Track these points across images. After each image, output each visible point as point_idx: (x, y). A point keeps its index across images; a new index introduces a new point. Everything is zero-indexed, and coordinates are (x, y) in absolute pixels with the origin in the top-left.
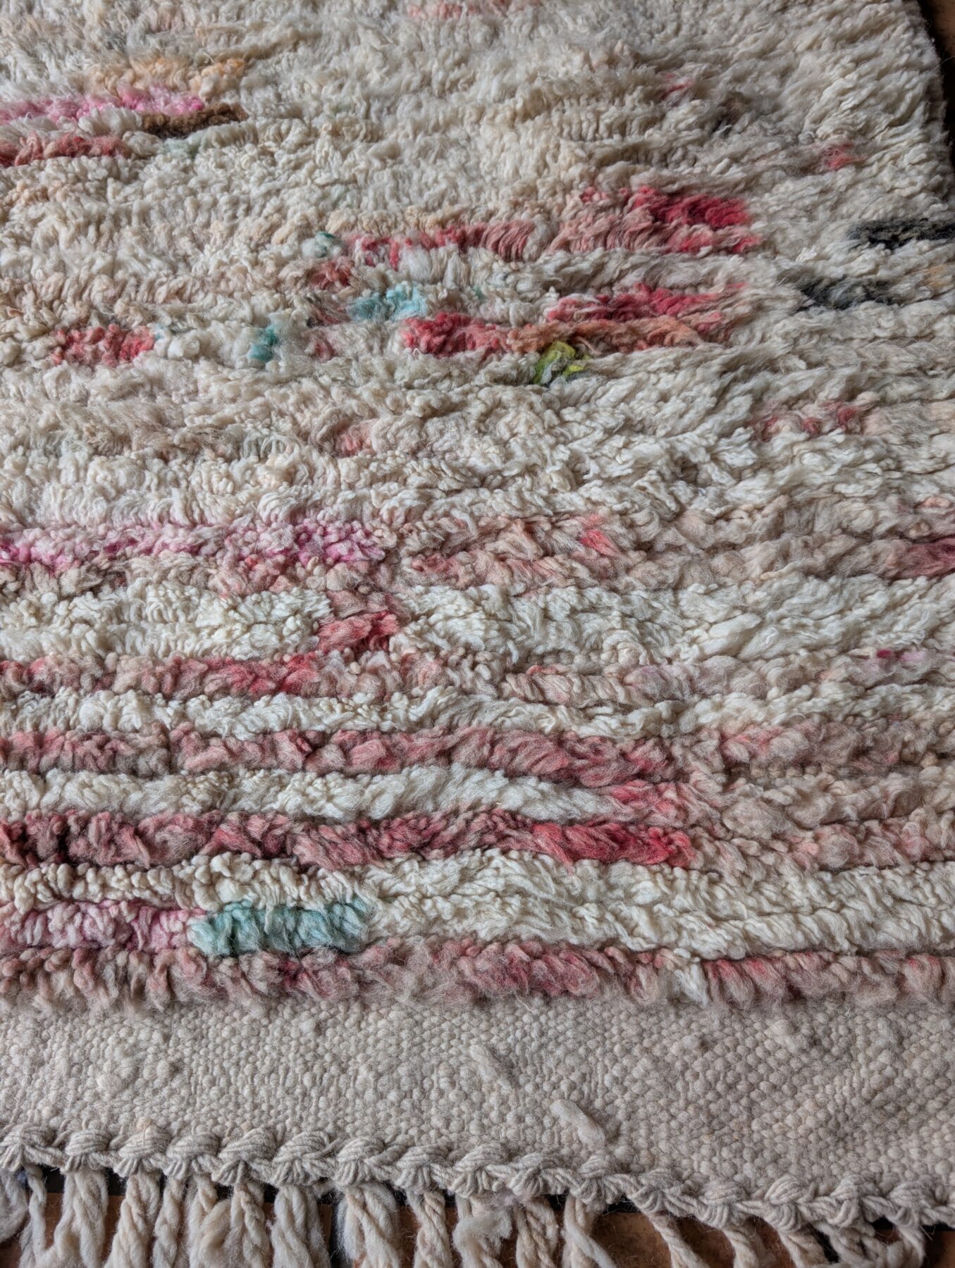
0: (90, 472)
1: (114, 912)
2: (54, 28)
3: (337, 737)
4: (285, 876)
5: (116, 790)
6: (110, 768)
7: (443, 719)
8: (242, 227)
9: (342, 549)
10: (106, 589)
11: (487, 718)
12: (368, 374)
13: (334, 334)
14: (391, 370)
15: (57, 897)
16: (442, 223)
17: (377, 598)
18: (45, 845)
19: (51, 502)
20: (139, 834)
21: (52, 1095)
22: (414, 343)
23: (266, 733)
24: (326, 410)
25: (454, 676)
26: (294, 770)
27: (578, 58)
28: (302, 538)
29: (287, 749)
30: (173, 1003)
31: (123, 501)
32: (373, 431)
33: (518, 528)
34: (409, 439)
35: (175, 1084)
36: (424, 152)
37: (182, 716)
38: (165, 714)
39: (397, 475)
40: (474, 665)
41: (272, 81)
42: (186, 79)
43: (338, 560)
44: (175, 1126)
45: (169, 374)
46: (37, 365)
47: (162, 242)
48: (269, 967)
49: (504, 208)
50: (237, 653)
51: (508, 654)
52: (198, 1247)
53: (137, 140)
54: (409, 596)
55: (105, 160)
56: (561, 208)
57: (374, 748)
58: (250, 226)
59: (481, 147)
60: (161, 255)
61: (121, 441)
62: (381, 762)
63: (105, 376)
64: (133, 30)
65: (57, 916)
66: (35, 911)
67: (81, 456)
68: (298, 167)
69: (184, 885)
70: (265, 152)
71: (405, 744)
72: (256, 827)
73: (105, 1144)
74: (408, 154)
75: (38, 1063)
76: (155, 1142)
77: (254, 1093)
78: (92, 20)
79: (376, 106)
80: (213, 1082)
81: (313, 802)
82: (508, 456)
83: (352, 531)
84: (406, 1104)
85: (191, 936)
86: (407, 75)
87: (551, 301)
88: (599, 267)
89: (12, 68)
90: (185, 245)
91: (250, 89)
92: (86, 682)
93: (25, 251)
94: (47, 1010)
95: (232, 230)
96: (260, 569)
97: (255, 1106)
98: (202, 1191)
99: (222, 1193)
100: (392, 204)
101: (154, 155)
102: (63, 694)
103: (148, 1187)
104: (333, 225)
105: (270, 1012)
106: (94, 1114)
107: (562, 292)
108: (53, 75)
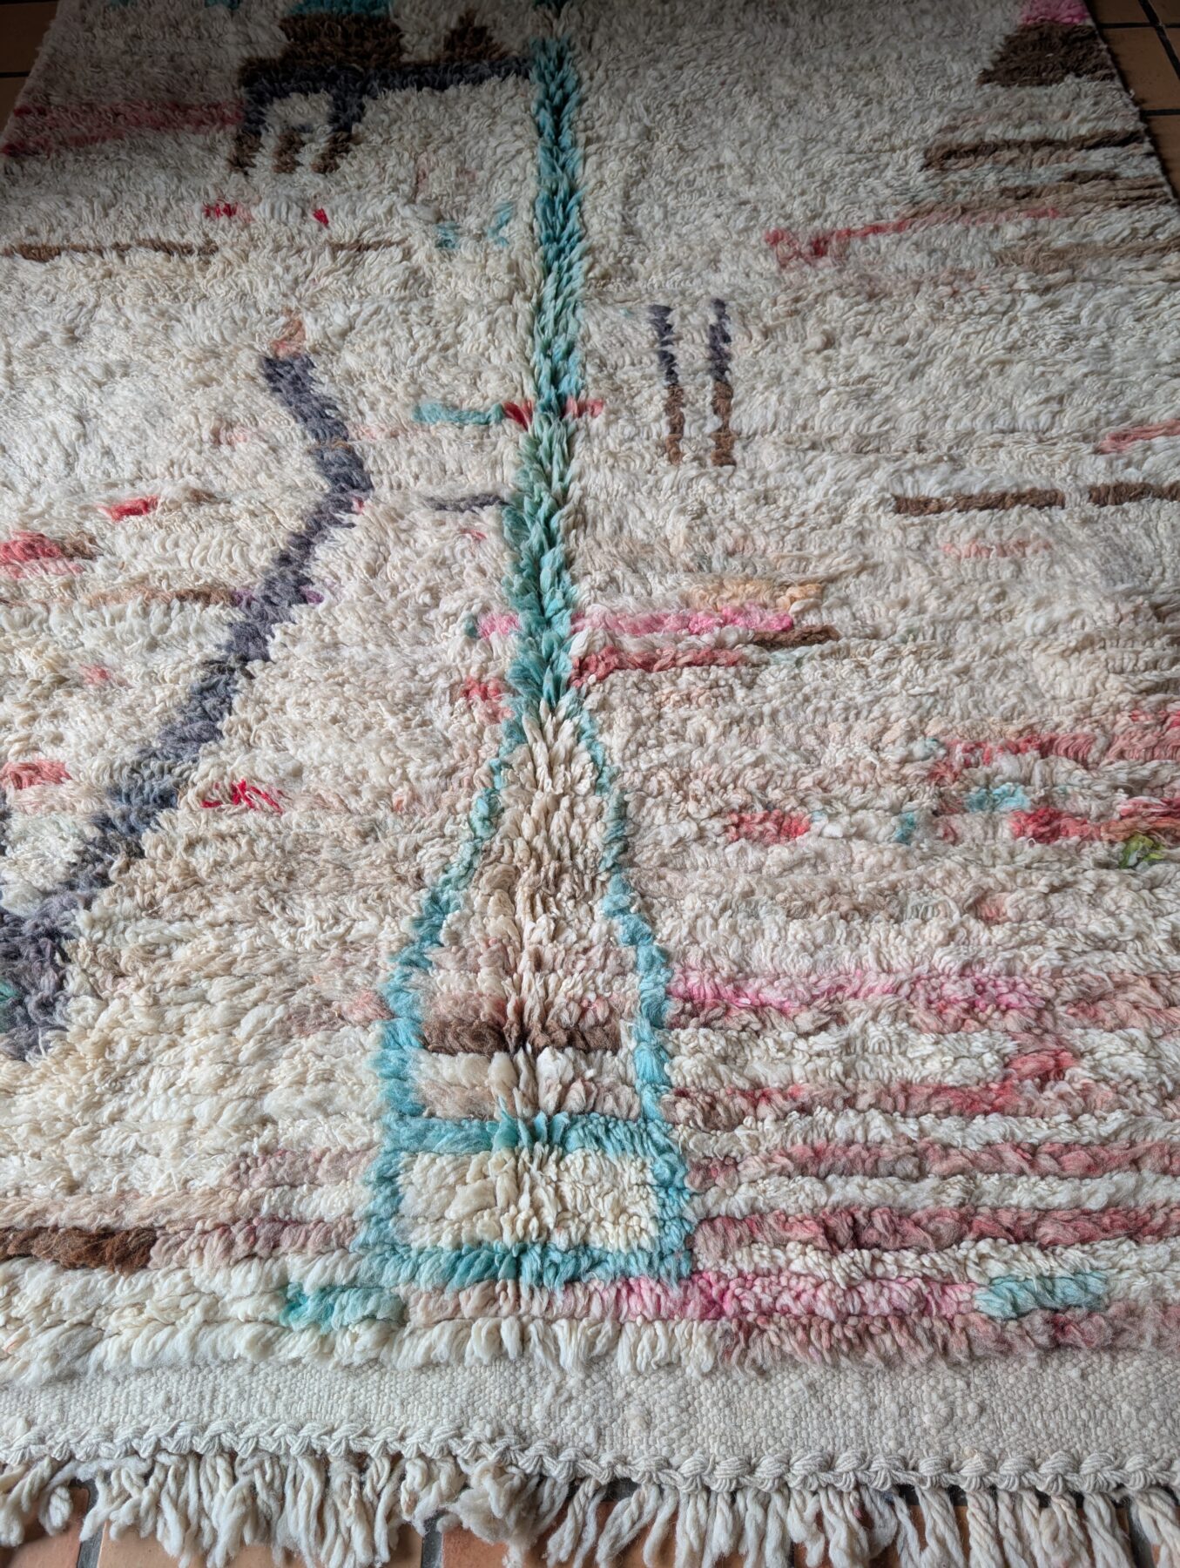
0: (791, 932)
1: (913, 1285)
2: (648, 547)
3: (1046, 1148)
4: (1036, 1254)
5: (889, 1191)
6: (874, 1174)
7: (1125, 1135)
8: (856, 728)
9: (1013, 999)
10: (834, 1027)
11: (1159, 1135)
12: (994, 857)
13: (956, 821)
14: (1012, 855)
15: (867, 1276)
16: (1020, 733)
17: (1048, 1037)
18: (843, 1234)
19: (761, 955)
20: (917, 1224)
21: (891, 1432)
22: (1022, 832)
23: (989, 1144)
24: (969, 887)
25: (1126, 1101)
26: (1021, 1173)
27: (1109, 607)
28: (980, 988)
29: (1012, 1157)
30: (972, 1357)
31: (821, 955)
32: (1008, 903)
33: (1145, 984)
34: (1037, 908)
35: (983, 1420)
36: (991, 670)
37: (922, 1132)
38: (910, 1128)
39: (1040, 940)
40: (1139, 1092)
41: (845, 602)
42: (774, 598)
43: (1009, 1007)
44: (995, 1451)
45: (831, 849)
46: (721, 840)
47: (791, 738)
48: (1046, 1322)
49: (1068, 722)
50: (949, 1080)
51: (1163, 1084)
52: (1040, 1542)
53: (750, 651)
54: (1075, 1036)
56: (1114, 723)
57: (1083, 1157)
58: (863, 728)
59: (1037, 669)
60: (795, 749)
61: (810, 906)
62: (1089, 1168)
63: (779, 853)
64: (716, 552)
65: (868, 1290)
66: (851, 1287)
67: (781, 917)
68: (887, 678)
69: (962, 1264)
70: (860, 666)
71: (1103, 1154)
72: (1006, 1219)
73: (948, 1466)
74: (978, 672)
75: (873, 1408)
76: (988, 1463)
77: (1046, 1426)
78: (677, 543)
79: (940, 629)
80: (1012, 1419)
81: (1041, 1199)
82: (1122, 927)
83: (1015, 985)
84: (1164, 1431)
85: (976, 1304)
86: (960, 605)
87: (1122, 801)
88: (1155, 774)
89: (621, 581)
90: (810, 741)
91: (829, 608)
92: (839, 1103)
93: (685, 746)
94: (879, 1364)
95: (849, 730)
96: (952, 1013)
97: (1050, 1436)
98: (1029, 1501)
99: (1043, 1501)
100: (974, 713)
101: (767, 663)
102: (821, 1113)
103: (986, 1499)
104: (933, 728)
105: (1043, 1362)
106: (930, 1446)
107: (1131, 793)
108: (658, 591)
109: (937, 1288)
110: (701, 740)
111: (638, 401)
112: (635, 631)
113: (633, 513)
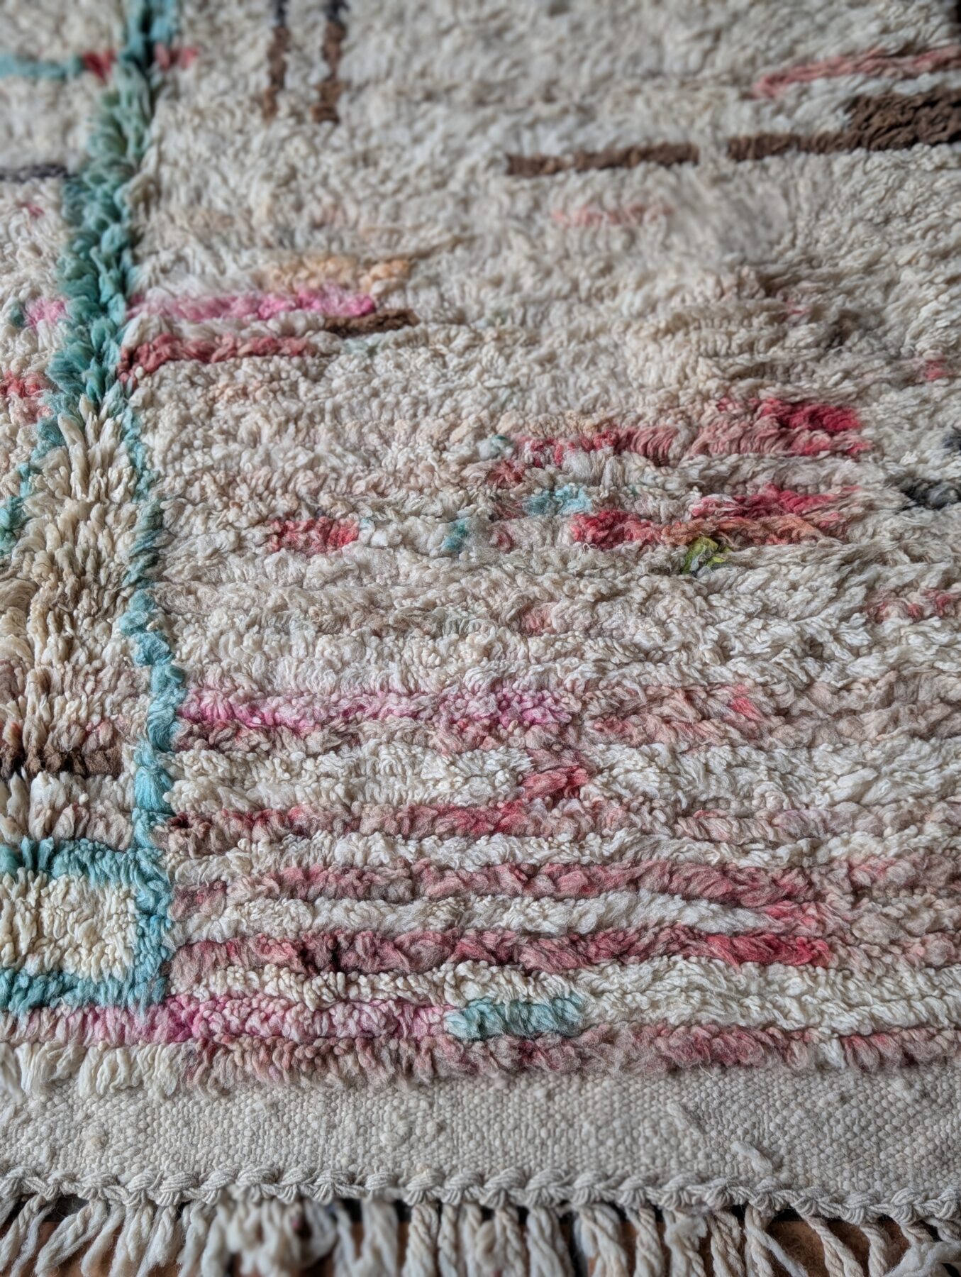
0: (319, 648)
1: (384, 1008)
2: (227, 219)
3: (546, 869)
4: (516, 979)
5: (375, 913)
6: (367, 896)
7: (630, 854)
8: (423, 426)
9: (536, 714)
10: (345, 748)
11: (665, 853)
12: (546, 564)
13: (513, 527)
14: (564, 560)
15: (338, 998)
16: (598, 427)
17: (568, 754)
18: (322, 957)
19: (285, 672)
20: (398, 947)
21: (346, 1150)
22: (581, 537)
23: (488, 866)
24: (513, 596)
25: (636, 819)
26: (515, 894)
27: (711, 281)
28: (503, 705)
29: (508, 879)
30: (435, 1077)
31: (348, 672)
32: (554, 613)
33: (680, 696)
34: (583, 619)
35: (441, 1139)
36: (577, 358)
37: (420, 853)
38: (408, 851)
39: (578, 652)
40: (651, 810)
41: (434, 281)
42: (356, 277)
43: (533, 723)
44: (446, 1168)
45: (376, 561)
46: (259, 551)
47: (353, 438)
48: (512, 1047)
49: (651, 414)
50: (458, 801)
51: (678, 801)
52: (474, 1252)
53: (320, 339)
54: (595, 753)
55: (296, 360)
56: (701, 414)
57: (577, 877)
58: (431, 426)
59: (628, 354)
60: (354, 450)
61: (343, 620)
62: (584, 888)
63: (320, 564)
64: (301, 225)
65: (339, 1013)
66: (321, 1009)
67: (310, 633)
68: (466, 368)
69: (438, 987)
70: (437, 355)
71: (601, 874)
72: (490, 940)
73: (395, 1181)
74: (564, 360)
75: (332, 1127)
76: (434, 1178)
77: (503, 1144)
78: (260, 214)
79: (531, 311)
80: (471, 1137)
81: (531, 920)
82: (667, 636)
83: (543, 699)
84: (621, 1148)
85: (447, 1025)
86: (557, 283)
87: (695, 500)
88: (735, 469)
89: (190, 260)
90: (373, 440)
91: (416, 290)
92: (338, 826)
93: (234, 446)
94: (339, 1085)
95: (415, 428)
96: (472, 731)
97: (506, 1153)
98: (472, 1213)
99: (487, 1214)
100: (553, 407)
101: (338, 353)
102: (319, 836)
103: (430, 1213)
104: (504, 426)
105: (510, 1084)
106: (382, 1162)
107: (705, 490)
108: (232, 269)
109: (409, 1011)
110: (255, 439)
111: (240, 46)
112: (197, 317)
113: (215, 179)
